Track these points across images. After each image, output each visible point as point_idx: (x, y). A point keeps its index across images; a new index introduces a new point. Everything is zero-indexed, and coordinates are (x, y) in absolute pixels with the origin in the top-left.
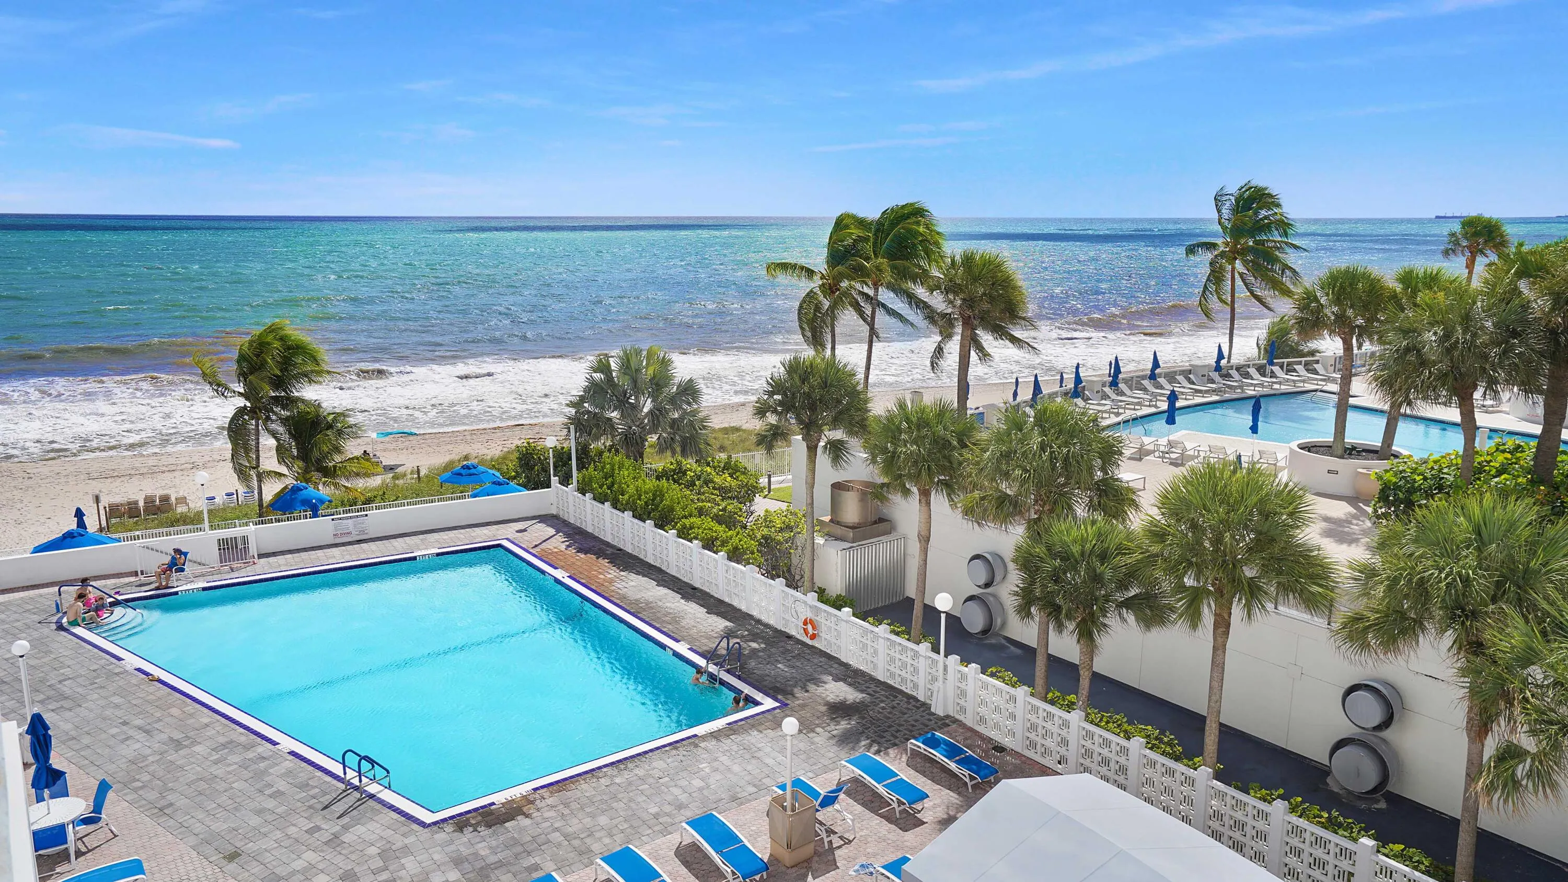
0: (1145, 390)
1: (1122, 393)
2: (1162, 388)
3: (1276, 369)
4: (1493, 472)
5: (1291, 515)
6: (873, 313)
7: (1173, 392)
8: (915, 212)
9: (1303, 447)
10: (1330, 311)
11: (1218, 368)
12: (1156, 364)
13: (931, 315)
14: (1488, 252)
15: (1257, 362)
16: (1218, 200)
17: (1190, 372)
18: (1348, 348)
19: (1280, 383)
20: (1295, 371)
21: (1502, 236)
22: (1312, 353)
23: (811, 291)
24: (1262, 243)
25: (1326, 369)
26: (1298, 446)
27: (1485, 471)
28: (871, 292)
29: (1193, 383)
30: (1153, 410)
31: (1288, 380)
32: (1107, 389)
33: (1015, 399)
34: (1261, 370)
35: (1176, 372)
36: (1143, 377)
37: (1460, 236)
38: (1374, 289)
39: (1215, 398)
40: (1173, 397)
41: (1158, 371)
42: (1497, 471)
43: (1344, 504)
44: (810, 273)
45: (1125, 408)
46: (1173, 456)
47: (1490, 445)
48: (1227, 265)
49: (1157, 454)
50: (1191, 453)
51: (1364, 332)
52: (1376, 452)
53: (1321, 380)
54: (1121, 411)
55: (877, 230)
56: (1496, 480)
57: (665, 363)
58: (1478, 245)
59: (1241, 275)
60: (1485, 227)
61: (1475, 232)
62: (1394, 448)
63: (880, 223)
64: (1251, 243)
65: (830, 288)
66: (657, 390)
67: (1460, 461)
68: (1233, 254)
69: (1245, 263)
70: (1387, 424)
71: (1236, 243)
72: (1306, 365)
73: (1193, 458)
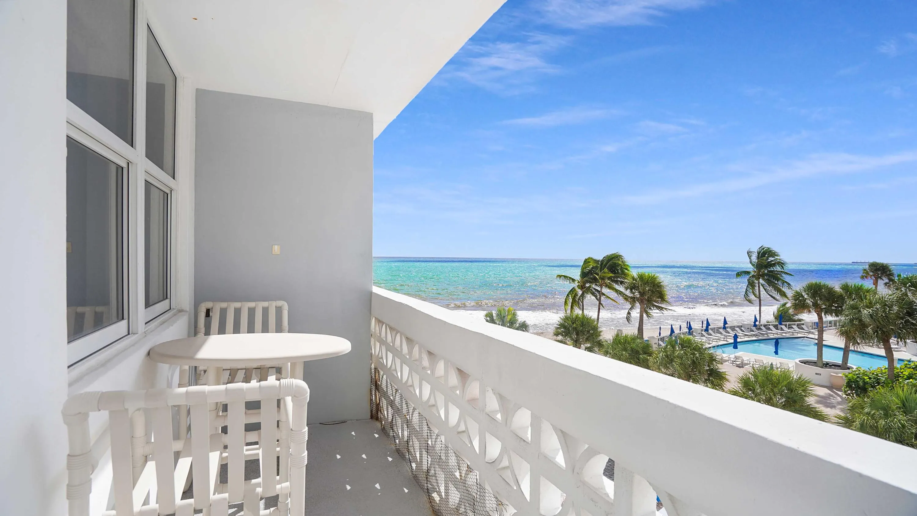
0: (721, 333)
1: (711, 335)
2: (729, 333)
3: (783, 327)
4: (905, 377)
5: (803, 391)
6: (600, 297)
7: (736, 335)
8: (616, 257)
9: (802, 362)
10: (809, 302)
11: (755, 325)
12: (725, 322)
13: (626, 298)
14: (884, 278)
15: (774, 323)
16: (749, 253)
17: (742, 326)
18: (820, 318)
19: (786, 333)
20: (792, 328)
21: (890, 271)
22: (800, 320)
23: (573, 288)
24: (772, 271)
25: (808, 328)
26: (799, 361)
27: (900, 377)
28: (599, 289)
29: (743, 331)
30: (725, 342)
31: (789, 332)
32: (703, 332)
33: (660, 336)
34: (776, 327)
35: (735, 326)
36: (720, 328)
37: (869, 271)
38: (830, 291)
39: (754, 338)
40: (736, 337)
41: (726, 326)
42: (907, 377)
43: (826, 389)
44: (573, 280)
45: (712, 341)
46: (738, 363)
47: (902, 365)
48: (756, 281)
49: (730, 362)
50: (746, 362)
51: (828, 311)
52: (839, 366)
53: (806, 332)
54: (711, 342)
55: (602, 264)
56: (907, 381)
57: (514, 315)
58: (878, 274)
59: (762, 285)
60: (881, 267)
61: (876, 269)
62: (848, 365)
63: (602, 261)
64: (766, 272)
65: (582, 286)
66: (511, 325)
67: (886, 371)
68: (758, 277)
69: (764, 279)
70: (844, 353)
71: (759, 271)
72: (797, 326)
73: (747, 364)
